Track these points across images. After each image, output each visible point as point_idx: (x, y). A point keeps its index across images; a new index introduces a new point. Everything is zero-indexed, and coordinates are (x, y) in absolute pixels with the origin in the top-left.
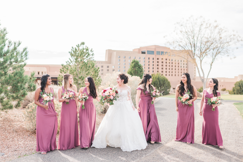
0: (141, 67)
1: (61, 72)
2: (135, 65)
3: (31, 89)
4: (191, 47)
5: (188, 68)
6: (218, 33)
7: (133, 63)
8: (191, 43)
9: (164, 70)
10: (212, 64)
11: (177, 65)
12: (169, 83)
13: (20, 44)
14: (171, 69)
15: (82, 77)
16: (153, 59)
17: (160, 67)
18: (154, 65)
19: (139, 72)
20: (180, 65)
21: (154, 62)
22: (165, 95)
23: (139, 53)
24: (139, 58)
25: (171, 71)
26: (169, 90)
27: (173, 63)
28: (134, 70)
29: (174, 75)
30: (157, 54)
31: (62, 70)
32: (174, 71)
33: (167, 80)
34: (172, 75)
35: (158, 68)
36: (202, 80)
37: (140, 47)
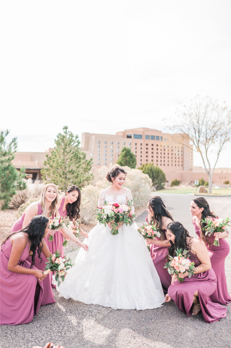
0: (133, 157)
1: (45, 164)
2: (126, 154)
3: (20, 187)
4: (194, 133)
5: (183, 156)
6: (227, 116)
7: (123, 151)
8: (195, 128)
9: (155, 159)
10: (220, 153)
11: (170, 152)
12: (164, 175)
13: (8, 133)
14: (163, 157)
15: (72, 170)
16: (141, 144)
17: (150, 155)
18: (143, 152)
19: (131, 162)
20: (174, 152)
21: (143, 148)
22: (160, 189)
23: (123, 137)
24: (124, 143)
25: (163, 159)
26: (163, 183)
27: (166, 150)
28: (125, 160)
29: (166, 165)
30: (146, 139)
31: (47, 162)
32: (166, 159)
33: (161, 172)
34: (164, 165)
35: (147, 156)
36: (208, 172)
37: (125, 130)
